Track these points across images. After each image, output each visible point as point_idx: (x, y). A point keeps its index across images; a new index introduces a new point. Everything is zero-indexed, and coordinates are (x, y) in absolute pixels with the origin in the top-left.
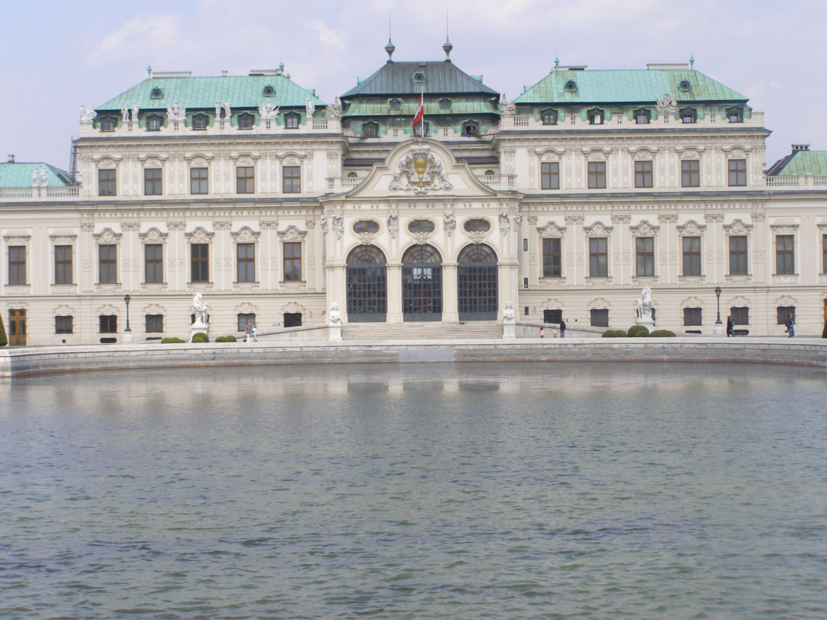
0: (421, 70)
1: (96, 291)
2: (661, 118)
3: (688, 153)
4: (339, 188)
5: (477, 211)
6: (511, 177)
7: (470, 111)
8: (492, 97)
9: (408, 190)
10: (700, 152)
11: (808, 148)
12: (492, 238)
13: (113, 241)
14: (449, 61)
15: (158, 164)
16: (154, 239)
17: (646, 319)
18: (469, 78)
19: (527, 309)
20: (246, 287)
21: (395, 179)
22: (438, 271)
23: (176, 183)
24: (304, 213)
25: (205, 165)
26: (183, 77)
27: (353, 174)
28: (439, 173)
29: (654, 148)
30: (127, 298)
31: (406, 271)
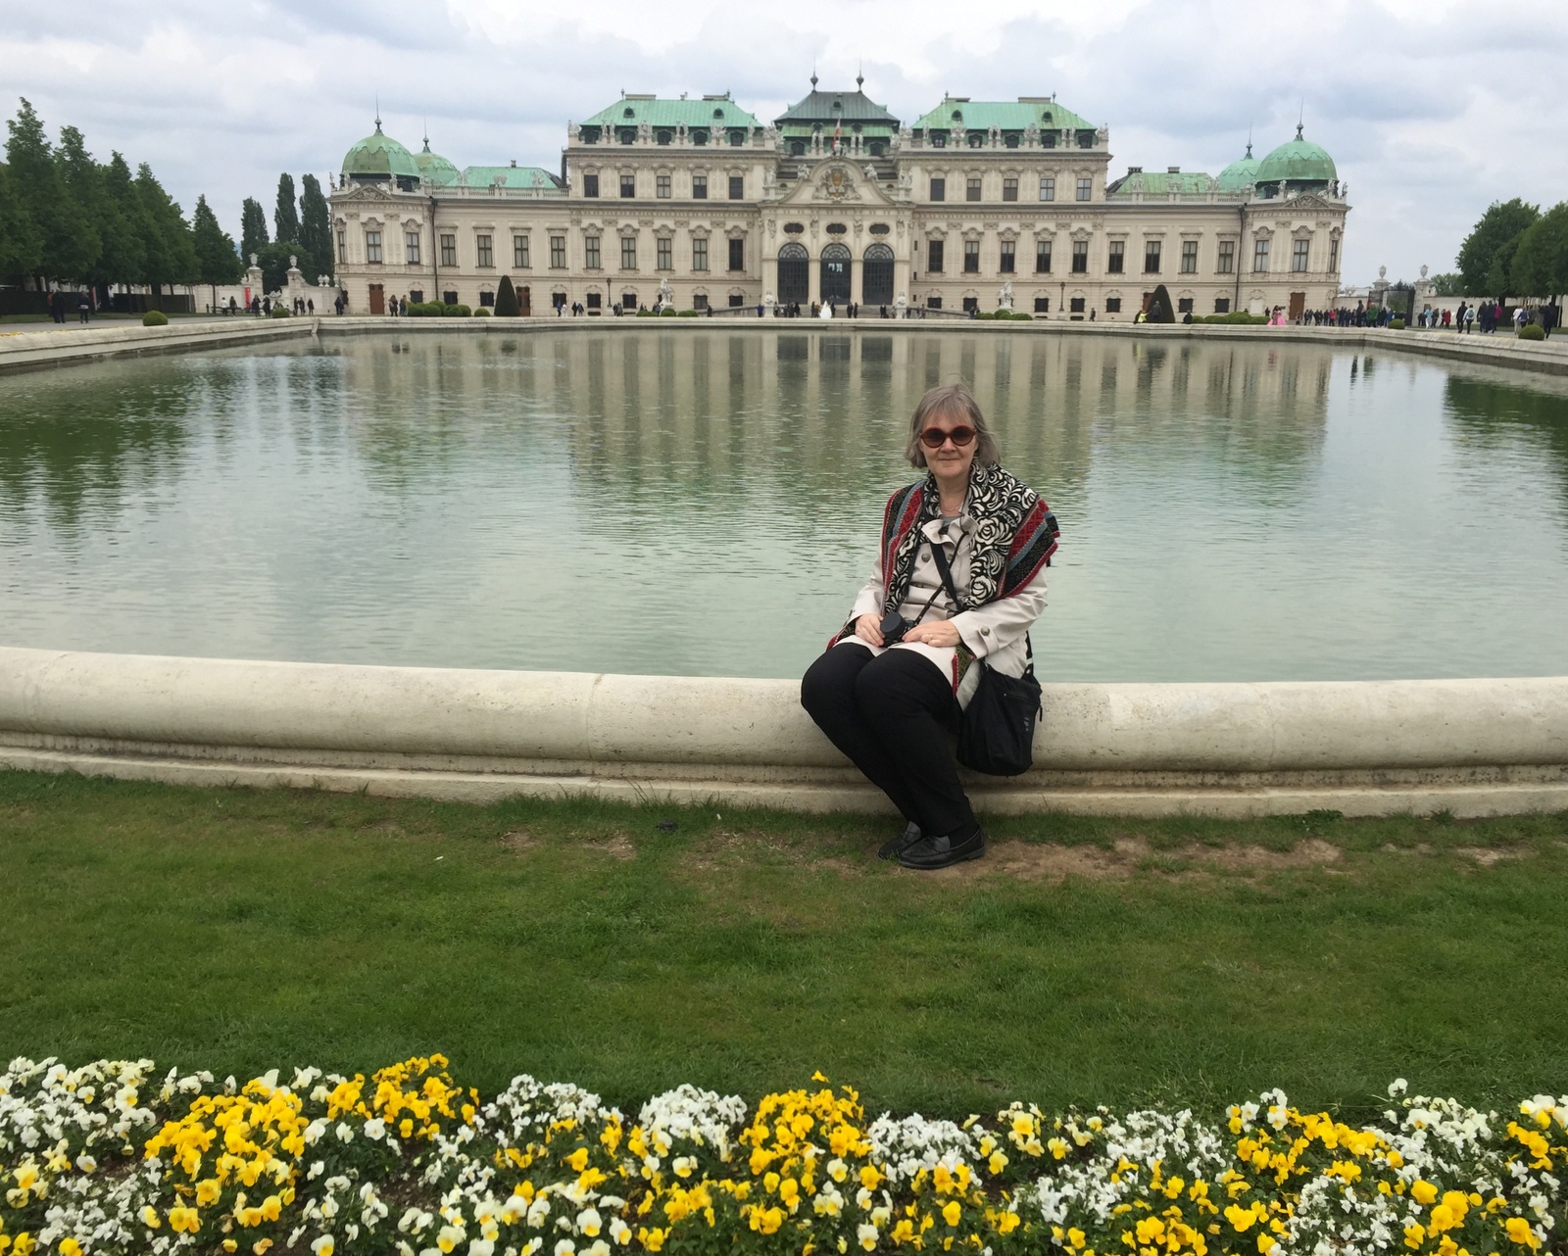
0: (837, 100)
1: (585, 275)
2: (1027, 144)
3: (1048, 174)
4: (772, 196)
5: (880, 217)
6: (908, 190)
7: (876, 135)
8: (894, 124)
9: (827, 199)
10: (1056, 173)
11: (1143, 170)
12: (891, 239)
13: (597, 234)
14: (860, 92)
15: (632, 173)
16: (629, 233)
17: (1006, 306)
18: (876, 107)
19: (915, 297)
20: (700, 275)
21: (817, 190)
22: (848, 265)
23: (646, 188)
24: (745, 215)
25: (668, 174)
26: (651, 98)
27: (784, 186)
28: (851, 186)
29: (1020, 168)
30: (609, 281)
31: (824, 264)
